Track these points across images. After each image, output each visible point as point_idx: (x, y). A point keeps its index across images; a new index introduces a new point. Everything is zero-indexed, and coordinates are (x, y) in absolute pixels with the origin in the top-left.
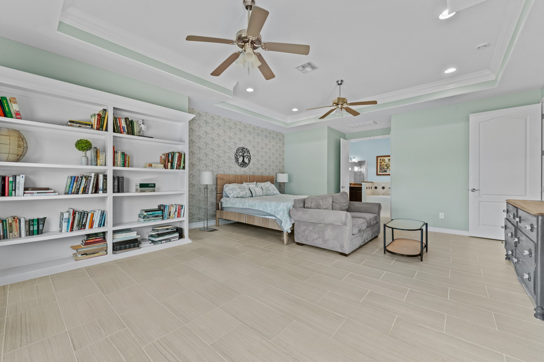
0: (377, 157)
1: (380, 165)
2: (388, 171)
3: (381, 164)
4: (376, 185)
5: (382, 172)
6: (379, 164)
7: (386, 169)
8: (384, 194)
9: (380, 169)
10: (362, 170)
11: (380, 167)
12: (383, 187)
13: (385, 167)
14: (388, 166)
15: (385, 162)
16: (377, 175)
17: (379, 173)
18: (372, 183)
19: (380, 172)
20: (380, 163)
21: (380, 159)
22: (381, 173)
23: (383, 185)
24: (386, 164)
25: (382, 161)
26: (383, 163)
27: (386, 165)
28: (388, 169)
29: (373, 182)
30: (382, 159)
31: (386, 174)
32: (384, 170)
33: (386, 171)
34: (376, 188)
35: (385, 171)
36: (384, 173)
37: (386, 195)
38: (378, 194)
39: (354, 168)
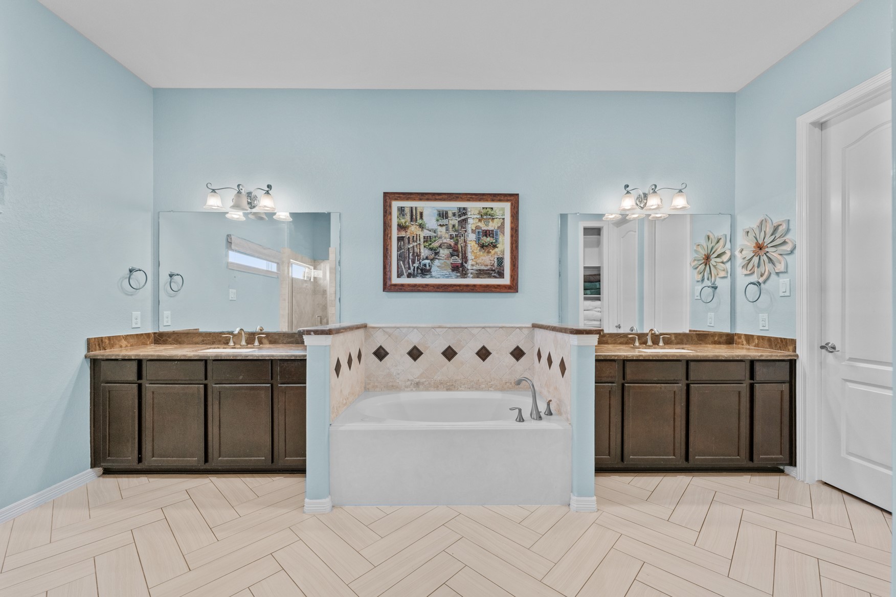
0: (388, 197)
1: (400, 239)
2: (435, 270)
3: (403, 234)
4: (380, 340)
5: (409, 276)
6: (395, 234)
7: (427, 262)
8: (418, 384)
9: (400, 257)
10: (319, 274)
11: (399, 248)
12: (415, 348)
13: (425, 252)
14: (435, 245)
15: (422, 226)
16: (388, 287)
17: (395, 280)
18: (360, 333)
19: (399, 275)
20: (401, 227)
21: (401, 210)
22: (405, 280)
23: (414, 339)
24: (426, 233)
25: (408, 217)
26: (414, 229)
27: (427, 239)
28: (437, 262)
29: (365, 326)
30: (407, 211)
31: (427, 285)
32: (416, 265)
33: (429, 271)
34: (381, 354)
35: (425, 272)
36: (419, 281)
37: (427, 389)
38: (392, 387)
39: (289, 264)
